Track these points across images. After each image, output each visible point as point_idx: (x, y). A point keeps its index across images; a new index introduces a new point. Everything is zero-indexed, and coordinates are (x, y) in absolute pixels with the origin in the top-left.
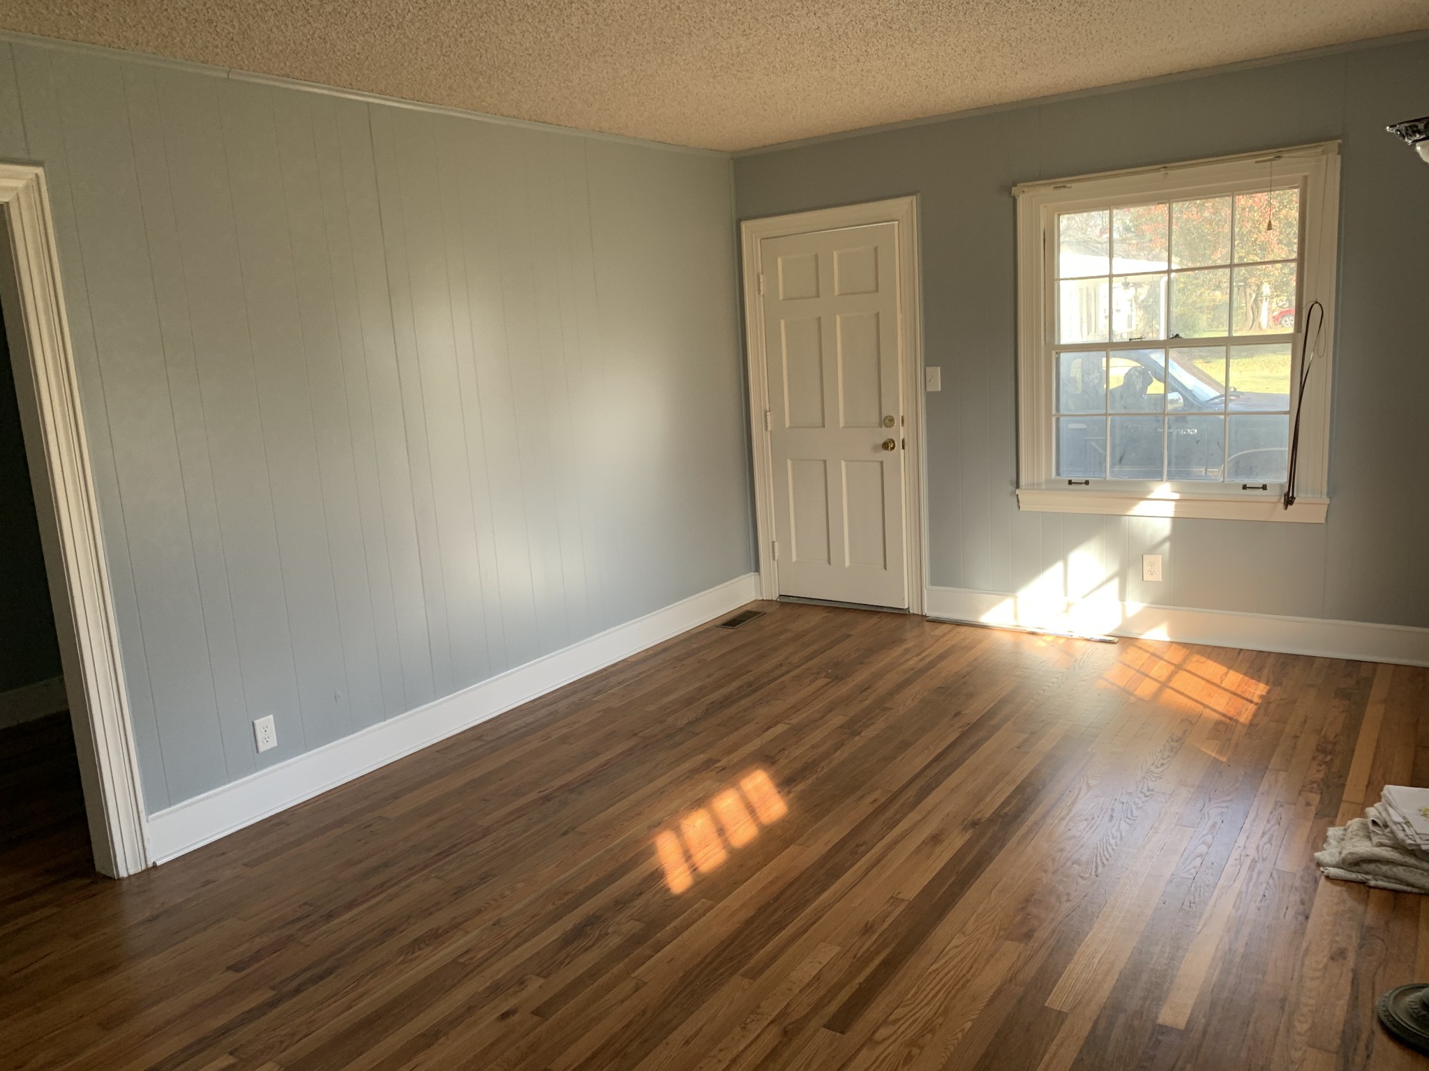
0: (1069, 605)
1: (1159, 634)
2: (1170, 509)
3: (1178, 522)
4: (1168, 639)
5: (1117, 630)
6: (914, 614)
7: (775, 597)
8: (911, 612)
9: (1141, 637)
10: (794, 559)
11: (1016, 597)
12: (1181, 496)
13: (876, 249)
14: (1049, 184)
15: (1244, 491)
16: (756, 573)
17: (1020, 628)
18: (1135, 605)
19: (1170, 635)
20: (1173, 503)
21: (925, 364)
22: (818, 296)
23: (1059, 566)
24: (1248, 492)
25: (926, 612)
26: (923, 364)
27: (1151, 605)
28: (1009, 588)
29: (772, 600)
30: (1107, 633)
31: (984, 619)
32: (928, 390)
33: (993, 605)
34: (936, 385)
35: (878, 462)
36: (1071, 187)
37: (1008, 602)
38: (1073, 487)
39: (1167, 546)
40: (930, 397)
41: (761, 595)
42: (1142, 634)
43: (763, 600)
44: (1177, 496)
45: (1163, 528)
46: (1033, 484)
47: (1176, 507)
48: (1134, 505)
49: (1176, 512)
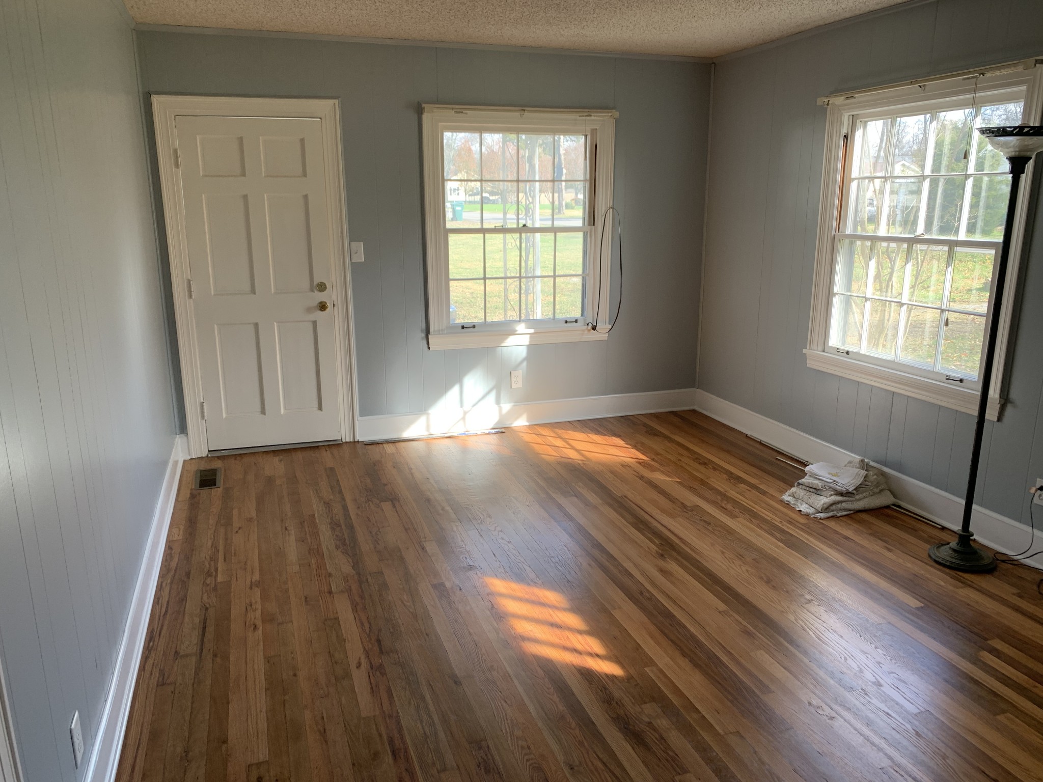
0: (465, 413)
1: (521, 422)
2: (526, 340)
3: (532, 348)
4: (527, 424)
5: (496, 424)
6: (346, 442)
7: (205, 453)
8: (344, 441)
9: (513, 425)
10: (224, 416)
11: (428, 414)
12: (535, 331)
13: (302, 141)
14: (453, 109)
15: (566, 324)
16: (182, 435)
17: (432, 436)
18: (507, 407)
19: (528, 421)
20: (529, 336)
21: (350, 239)
22: (243, 174)
23: (456, 388)
24: (568, 324)
25: (359, 438)
26: (348, 240)
27: (516, 404)
28: (422, 408)
29: (202, 457)
30: (491, 427)
31: (406, 435)
32: (352, 261)
33: (412, 422)
34: (360, 258)
35: (310, 321)
36: (466, 113)
37: (422, 420)
38: (465, 330)
39: (525, 364)
40: (354, 265)
41: (189, 455)
42: (512, 424)
43: (191, 459)
44: (532, 331)
45: (522, 352)
46: (439, 331)
47: (530, 338)
48: (506, 339)
49: (530, 341)
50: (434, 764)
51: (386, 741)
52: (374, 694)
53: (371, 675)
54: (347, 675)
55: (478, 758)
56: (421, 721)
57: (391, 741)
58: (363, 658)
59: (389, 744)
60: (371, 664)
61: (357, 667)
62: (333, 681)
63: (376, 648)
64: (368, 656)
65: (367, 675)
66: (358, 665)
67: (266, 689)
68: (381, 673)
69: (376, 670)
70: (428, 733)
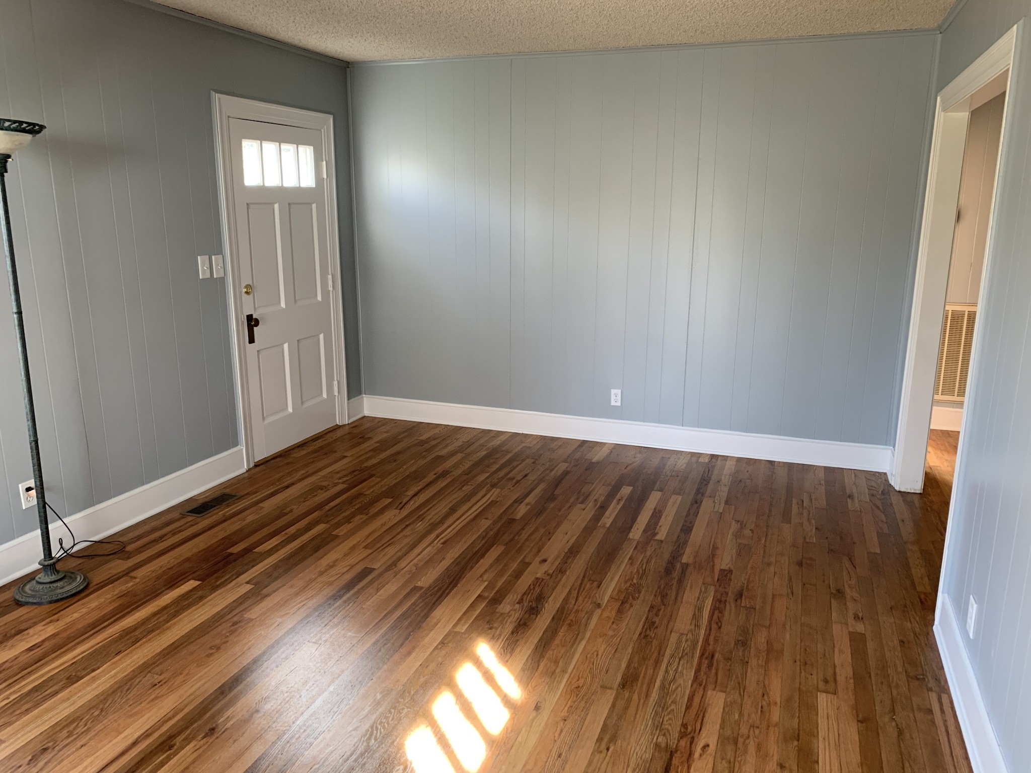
50: (687, 641)
51: (714, 668)
52: (703, 710)
53: (697, 731)
54: (723, 740)
55: (654, 631)
56: (676, 670)
57: (710, 666)
58: (697, 755)
59: (713, 664)
60: (691, 743)
61: (708, 746)
62: (741, 740)
63: (675, 761)
64: (690, 755)
65: (701, 732)
66: (707, 748)
67: (817, 762)
68: (687, 729)
69: (689, 733)
70: (677, 660)
